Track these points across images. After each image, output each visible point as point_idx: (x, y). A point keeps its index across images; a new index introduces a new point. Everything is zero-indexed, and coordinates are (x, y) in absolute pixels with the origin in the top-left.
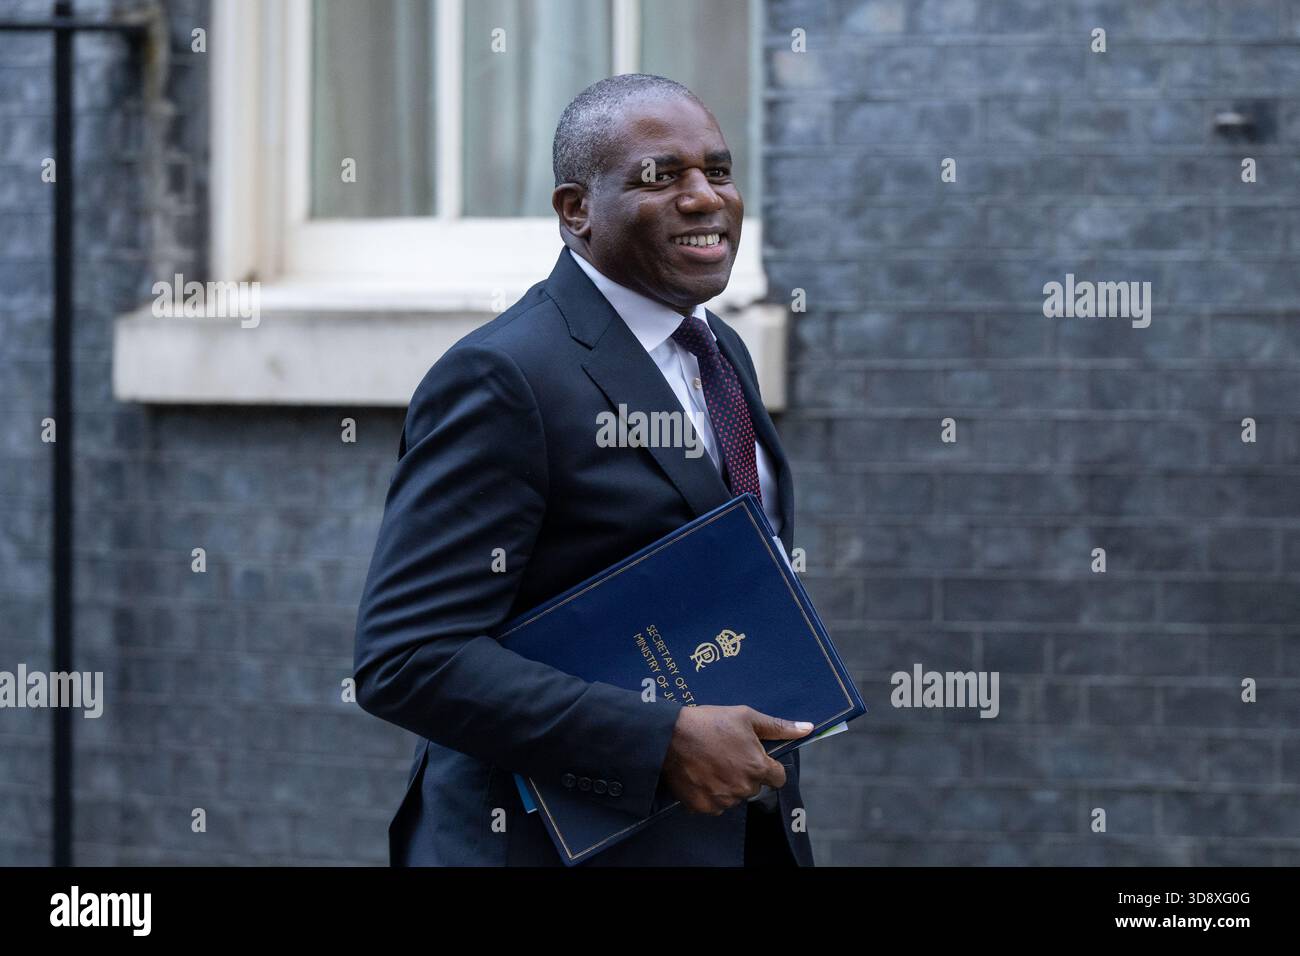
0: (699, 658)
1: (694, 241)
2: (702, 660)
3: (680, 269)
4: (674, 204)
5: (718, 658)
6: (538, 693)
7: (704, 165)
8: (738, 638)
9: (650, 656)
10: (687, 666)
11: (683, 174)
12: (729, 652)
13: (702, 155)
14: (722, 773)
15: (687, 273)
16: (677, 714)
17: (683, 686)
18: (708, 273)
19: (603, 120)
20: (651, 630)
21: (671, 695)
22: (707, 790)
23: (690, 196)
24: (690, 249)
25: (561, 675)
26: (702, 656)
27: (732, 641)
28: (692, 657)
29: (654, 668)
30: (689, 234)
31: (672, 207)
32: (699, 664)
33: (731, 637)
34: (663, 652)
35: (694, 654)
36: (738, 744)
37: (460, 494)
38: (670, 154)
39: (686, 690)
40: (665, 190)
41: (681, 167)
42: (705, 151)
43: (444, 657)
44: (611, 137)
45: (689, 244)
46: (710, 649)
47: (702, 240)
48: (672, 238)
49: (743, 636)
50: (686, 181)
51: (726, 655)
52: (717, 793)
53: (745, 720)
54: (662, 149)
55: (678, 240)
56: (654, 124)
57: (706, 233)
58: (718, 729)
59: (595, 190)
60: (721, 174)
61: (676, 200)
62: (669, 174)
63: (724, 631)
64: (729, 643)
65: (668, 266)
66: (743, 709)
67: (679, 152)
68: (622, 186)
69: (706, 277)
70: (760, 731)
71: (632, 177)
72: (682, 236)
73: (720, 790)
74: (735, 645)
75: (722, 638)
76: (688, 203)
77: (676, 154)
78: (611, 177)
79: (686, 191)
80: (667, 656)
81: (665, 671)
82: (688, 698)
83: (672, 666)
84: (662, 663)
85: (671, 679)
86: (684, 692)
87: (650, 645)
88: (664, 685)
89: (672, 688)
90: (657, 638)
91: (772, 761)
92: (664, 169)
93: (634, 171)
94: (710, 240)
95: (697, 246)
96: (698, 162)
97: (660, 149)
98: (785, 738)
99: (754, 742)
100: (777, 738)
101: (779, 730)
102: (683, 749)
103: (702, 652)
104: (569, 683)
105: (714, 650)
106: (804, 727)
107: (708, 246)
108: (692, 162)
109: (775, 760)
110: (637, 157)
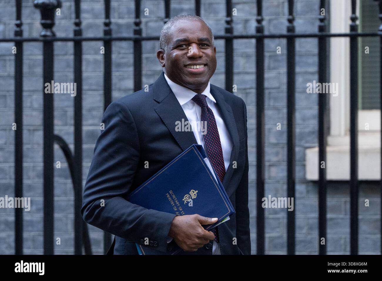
0: (185, 200)
1: (192, 67)
2: (186, 200)
3: (188, 76)
4: (186, 55)
5: (190, 199)
7: (197, 42)
8: (196, 192)
9: (171, 201)
10: (182, 203)
11: (190, 45)
13: (197, 39)
14: (189, 236)
15: (190, 77)
16: (174, 219)
17: (181, 210)
18: (197, 77)
19: (169, 28)
20: (171, 192)
21: (178, 213)
22: (185, 243)
25: (141, 208)
27: (194, 193)
28: (183, 200)
29: (173, 204)
30: (191, 65)
32: (185, 202)
33: (194, 192)
34: (175, 199)
35: (183, 198)
36: (192, 227)
37: (110, 151)
38: (185, 38)
39: (182, 210)
40: (184, 50)
41: (189, 42)
42: (198, 37)
44: (169, 33)
45: (191, 68)
46: (188, 196)
47: (195, 67)
48: (185, 66)
49: (197, 191)
51: (193, 198)
52: (188, 243)
57: (196, 65)
58: (186, 222)
59: (166, 51)
60: (205, 46)
63: (192, 190)
64: (194, 194)
65: (184, 75)
66: (196, 215)
67: (188, 37)
68: (171, 49)
69: (197, 79)
70: (201, 222)
73: (189, 242)
74: (195, 195)
75: (191, 193)
76: (189, 55)
77: (187, 38)
78: (169, 46)
80: (176, 200)
81: (176, 205)
82: (183, 213)
83: (178, 203)
84: (175, 203)
85: (177, 207)
86: (181, 211)
87: (171, 197)
88: (176, 209)
89: (178, 210)
90: (173, 195)
91: (207, 231)
92: (183, 43)
93: (174, 44)
94: (198, 67)
95: (193, 68)
96: (195, 41)
97: (182, 37)
98: (210, 224)
99: (198, 226)
100: (207, 224)
101: (206, 221)
102: (175, 229)
103: (186, 198)
104: (141, 210)
105: (189, 197)
106: (215, 220)
107: (197, 69)
108: (193, 41)
109: (209, 231)
110: (175, 40)
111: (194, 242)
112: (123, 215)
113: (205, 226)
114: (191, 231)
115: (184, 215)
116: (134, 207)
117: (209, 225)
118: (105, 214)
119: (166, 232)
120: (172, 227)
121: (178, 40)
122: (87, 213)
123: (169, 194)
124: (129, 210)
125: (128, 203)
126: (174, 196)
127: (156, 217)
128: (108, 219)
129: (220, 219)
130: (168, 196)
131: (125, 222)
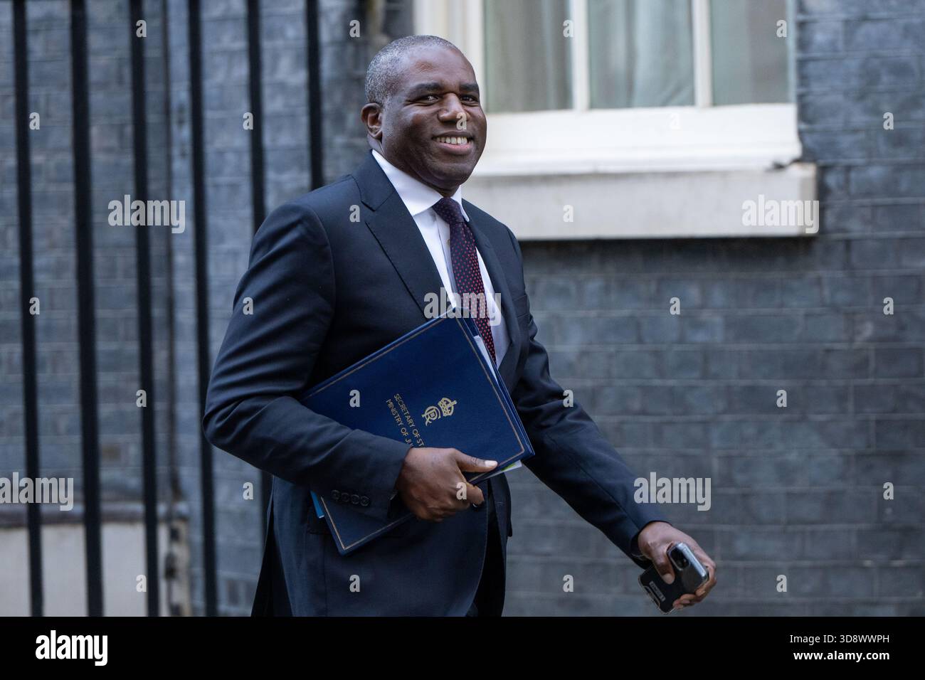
0: (427, 416)
1: (448, 140)
2: (429, 418)
3: (439, 158)
4: (436, 115)
5: (440, 417)
6: (316, 435)
7: (458, 92)
8: (453, 404)
9: (396, 415)
10: (420, 422)
11: (444, 96)
12: (447, 413)
13: (458, 85)
14: (434, 493)
15: (443, 161)
16: (407, 453)
17: (417, 435)
18: (457, 162)
19: (396, 60)
20: (397, 398)
21: (410, 441)
22: (424, 504)
23: (447, 111)
24: (445, 145)
25: (335, 424)
26: (430, 415)
27: (449, 405)
28: (423, 416)
29: (399, 422)
30: (445, 136)
31: (435, 117)
32: (428, 420)
33: (447, 403)
34: (405, 412)
35: (424, 413)
36: (444, 474)
37: (274, 300)
38: (436, 82)
40: (432, 106)
41: (443, 91)
42: (460, 83)
43: (255, 409)
44: (399, 71)
45: (445, 142)
46: (434, 410)
47: (454, 140)
48: (434, 138)
49: (455, 402)
50: (445, 101)
51: (445, 415)
52: (431, 506)
53: (452, 458)
54: (430, 79)
55: (438, 139)
56: (426, 62)
57: (456, 136)
58: (433, 463)
59: (387, 107)
61: (437, 113)
62: (434, 96)
63: (443, 399)
64: (447, 407)
65: (431, 156)
66: (451, 451)
67: (442, 81)
68: (403, 103)
69: (456, 164)
70: (461, 466)
71: (409, 97)
72: (441, 136)
73: (433, 504)
74: (450, 408)
75: (442, 403)
76: (445, 115)
77: (440, 83)
78: (397, 97)
79: (445, 107)
80: (407, 415)
81: (406, 425)
82: (421, 443)
83: (410, 421)
84: (404, 420)
85: (410, 430)
86: (418, 439)
87: (396, 407)
88: (405, 434)
89: (411, 436)
90: (401, 403)
91: (471, 486)
92: (430, 92)
93: (412, 93)
94: (459, 140)
95: (450, 143)
96: (454, 90)
97: (428, 78)
98: (478, 471)
99: (456, 473)
100: (473, 471)
101: (473, 466)
102: (408, 476)
103: (429, 413)
104: (337, 429)
105: (437, 411)
106: (491, 464)
107: (457, 144)
108: (451, 89)
109: (474, 485)
110: (413, 84)
111: (443, 505)
112: (300, 436)
113: (468, 474)
114: (442, 483)
115: (422, 446)
116: (321, 423)
117: (476, 474)
118: (259, 432)
119: (390, 480)
120: (403, 473)
121: (421, 86)
122: (219, 425)
123: (393, 400)
124: (313, 427)
125: (309, 413)
126: (403, 407)
127: (370, 448)
128: (265, 442)
129: (501, 464)
130: (391, 405)
131: (303, 452)
